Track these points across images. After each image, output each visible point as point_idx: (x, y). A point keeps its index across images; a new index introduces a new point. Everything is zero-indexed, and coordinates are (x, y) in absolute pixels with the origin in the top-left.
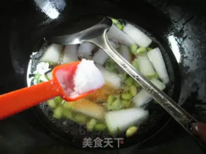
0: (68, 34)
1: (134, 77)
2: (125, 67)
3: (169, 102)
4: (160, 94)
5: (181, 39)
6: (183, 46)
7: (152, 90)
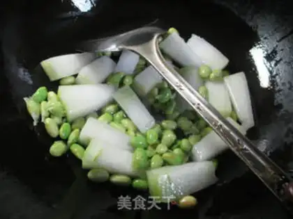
0: (102, 37)
2: (181, 89)
3: (245, 146)
4: (232, 133)
5: (273, 63)
6: (274, 73)
7: (221, 126)
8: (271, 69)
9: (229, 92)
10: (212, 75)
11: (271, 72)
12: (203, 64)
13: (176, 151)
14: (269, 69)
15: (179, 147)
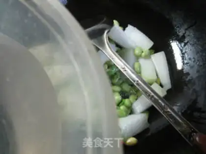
1: (134, 81)
2: (125, 70)
3: (169, 110)
4: (160, 101)
5: (183, 44)
6: (184, 51)
7: (153, 96)
8: (181, 48)
9: (154, 65)
10: (143, 54)
11: (181, 51)
12: (136, 46)
13: (122, 107)
14: (180, 49)
15: (123, 104)
